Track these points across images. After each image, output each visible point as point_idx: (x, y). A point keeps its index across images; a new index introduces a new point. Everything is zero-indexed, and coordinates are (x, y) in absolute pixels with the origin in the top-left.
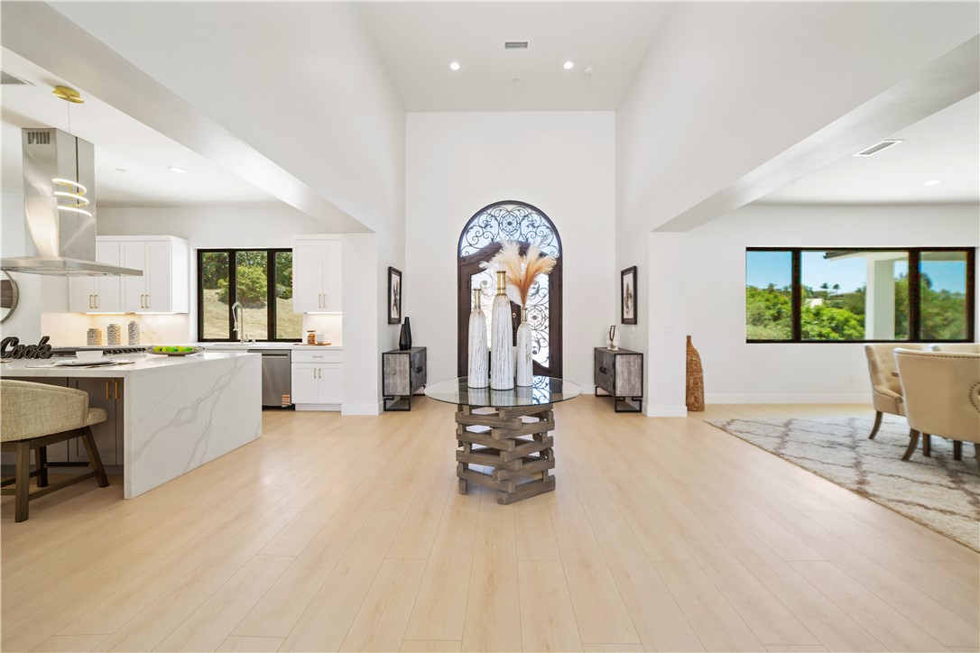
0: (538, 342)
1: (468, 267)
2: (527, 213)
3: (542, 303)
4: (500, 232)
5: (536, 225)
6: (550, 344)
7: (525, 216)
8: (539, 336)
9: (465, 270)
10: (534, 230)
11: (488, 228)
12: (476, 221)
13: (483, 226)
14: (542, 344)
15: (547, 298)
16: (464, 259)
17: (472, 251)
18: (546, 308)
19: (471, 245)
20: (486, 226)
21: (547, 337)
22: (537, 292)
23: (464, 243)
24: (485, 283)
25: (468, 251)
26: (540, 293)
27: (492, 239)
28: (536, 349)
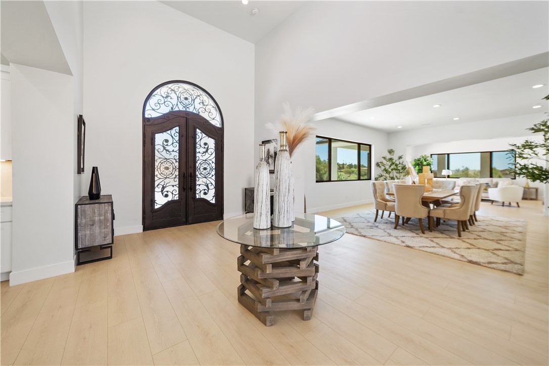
0: (207, 186)
1: (151, 128)
2: (199, 94)
3: (209, 159)
4: (179, 103)
5: (205, 104)
6: (215, 188)
7: (197, 96)
8: (208, 182)
9: (149, 130)
10: (204, 107)
11: (169, 99)
12: (158, 91)
13: (165, 96)
14: (210, 187)
15: (214, 155)
16: (149, 119)
17: (154, 115)
18: (213, 162)
19: (153, 109)
20: (167, 97)
21: (214, 183)
22: (207, 151)
23: (148, 107)
24: (167, 141)
25: (150, 114)
26: (209, 151)
27: (172, 108)
28: (206, 191)
